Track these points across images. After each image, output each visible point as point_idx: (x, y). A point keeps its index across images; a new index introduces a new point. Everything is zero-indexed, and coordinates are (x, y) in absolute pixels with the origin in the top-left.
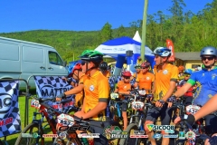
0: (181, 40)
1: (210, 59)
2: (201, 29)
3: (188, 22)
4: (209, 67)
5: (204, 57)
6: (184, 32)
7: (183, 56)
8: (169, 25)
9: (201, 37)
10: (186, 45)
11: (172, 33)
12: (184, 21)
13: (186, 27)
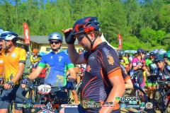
0: (36, 24)
1: (56, 43)
2: (54, 15)
3: (42, 7)
4: (56, 50)
5: (51, 41)
6: (39, 16)
7: (38, 40)
8: (25, 8)
9: (54, 23)
10: (41, 29)
11: (27, 16)
12: (40, 6)
13: (41, 12)
